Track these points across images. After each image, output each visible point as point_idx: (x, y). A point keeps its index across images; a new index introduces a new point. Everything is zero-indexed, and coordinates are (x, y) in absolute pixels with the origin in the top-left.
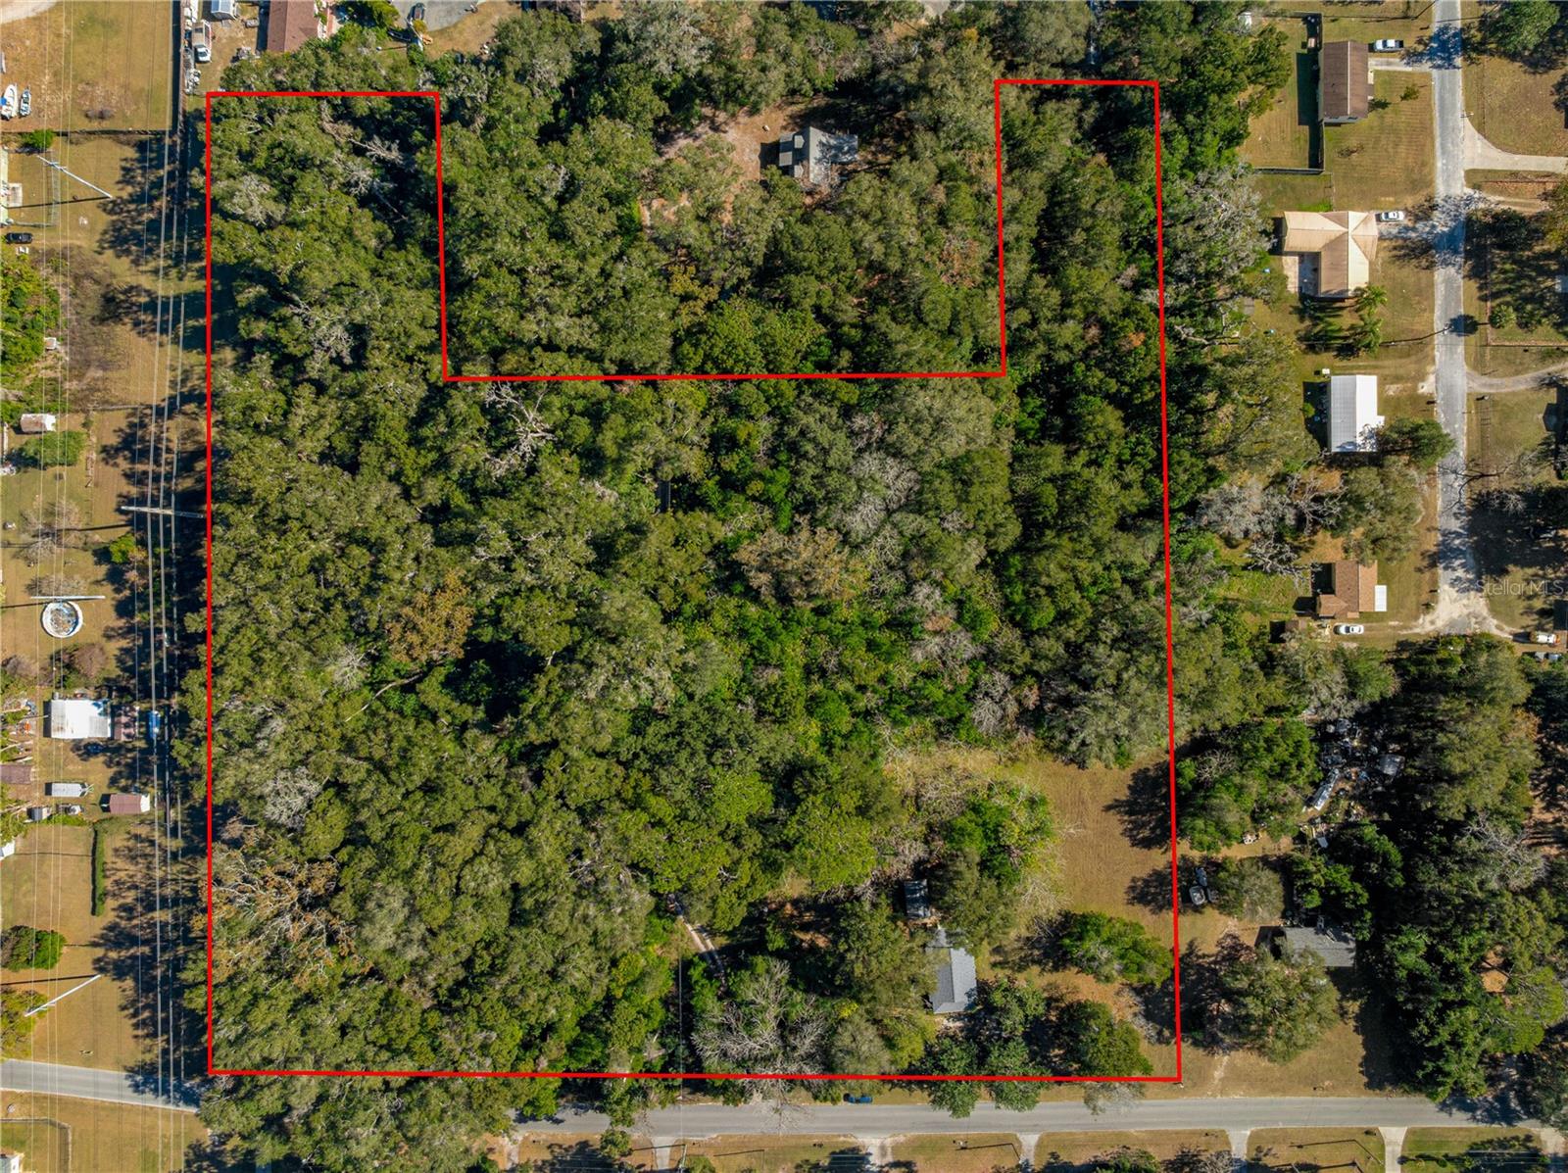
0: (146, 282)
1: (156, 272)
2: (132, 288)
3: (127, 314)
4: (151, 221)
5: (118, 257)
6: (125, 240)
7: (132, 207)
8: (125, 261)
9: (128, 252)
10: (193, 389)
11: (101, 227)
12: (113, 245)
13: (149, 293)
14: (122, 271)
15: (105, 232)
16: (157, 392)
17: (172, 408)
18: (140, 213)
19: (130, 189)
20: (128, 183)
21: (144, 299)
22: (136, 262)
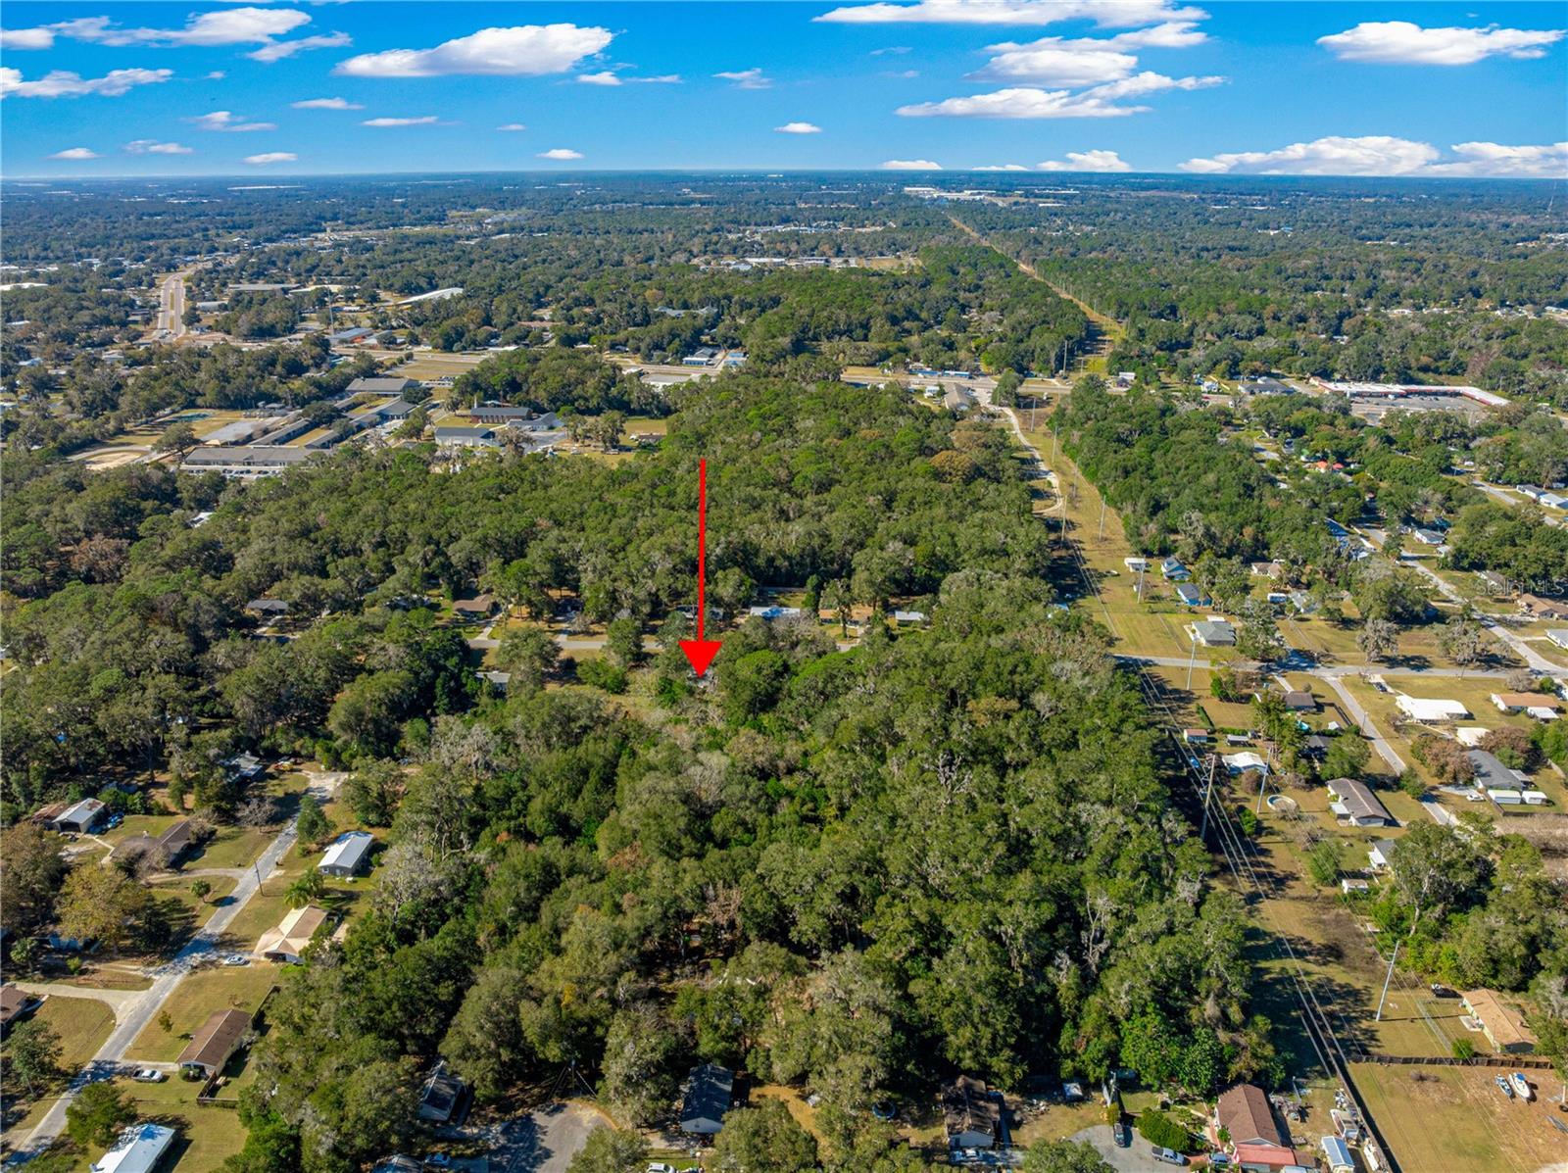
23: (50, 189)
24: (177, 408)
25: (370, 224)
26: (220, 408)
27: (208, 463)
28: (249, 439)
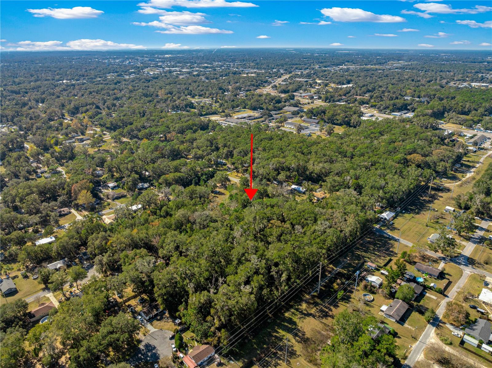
0: (293, 341)
1: (289, 341)
2: (298, 342)
3: (305, 338)
4: (280, 351)
5: (296, 351)
6: (290, 352)
7: (282, 358)
8: (295, 349)
9: (292, 350)
10: (301, 315)
11: (295, 360)
12: (295, 354)
13: (295, 338)
14: (298, 347)
15: (294, 358)
16: (310, 319)
17: (309, 315)
18: (281, 355)
19: (279, 362)
20: (278, 363)
21: (297, 338)
22: (292, 346)
23: (292, 51)
24: (241, 108)
25: (359, 64)
26: (250, 109)
27: (229, 122)
28: (245, 118)
